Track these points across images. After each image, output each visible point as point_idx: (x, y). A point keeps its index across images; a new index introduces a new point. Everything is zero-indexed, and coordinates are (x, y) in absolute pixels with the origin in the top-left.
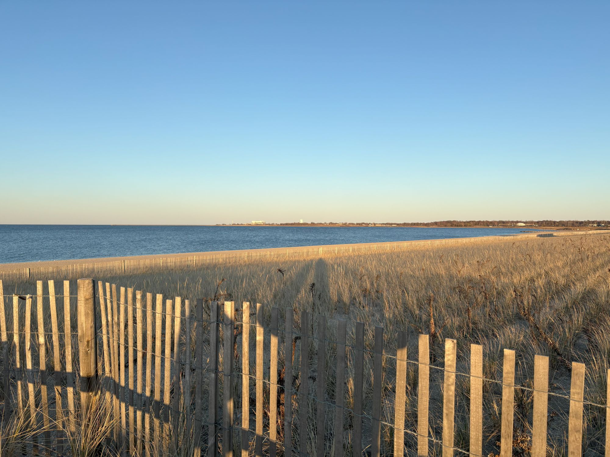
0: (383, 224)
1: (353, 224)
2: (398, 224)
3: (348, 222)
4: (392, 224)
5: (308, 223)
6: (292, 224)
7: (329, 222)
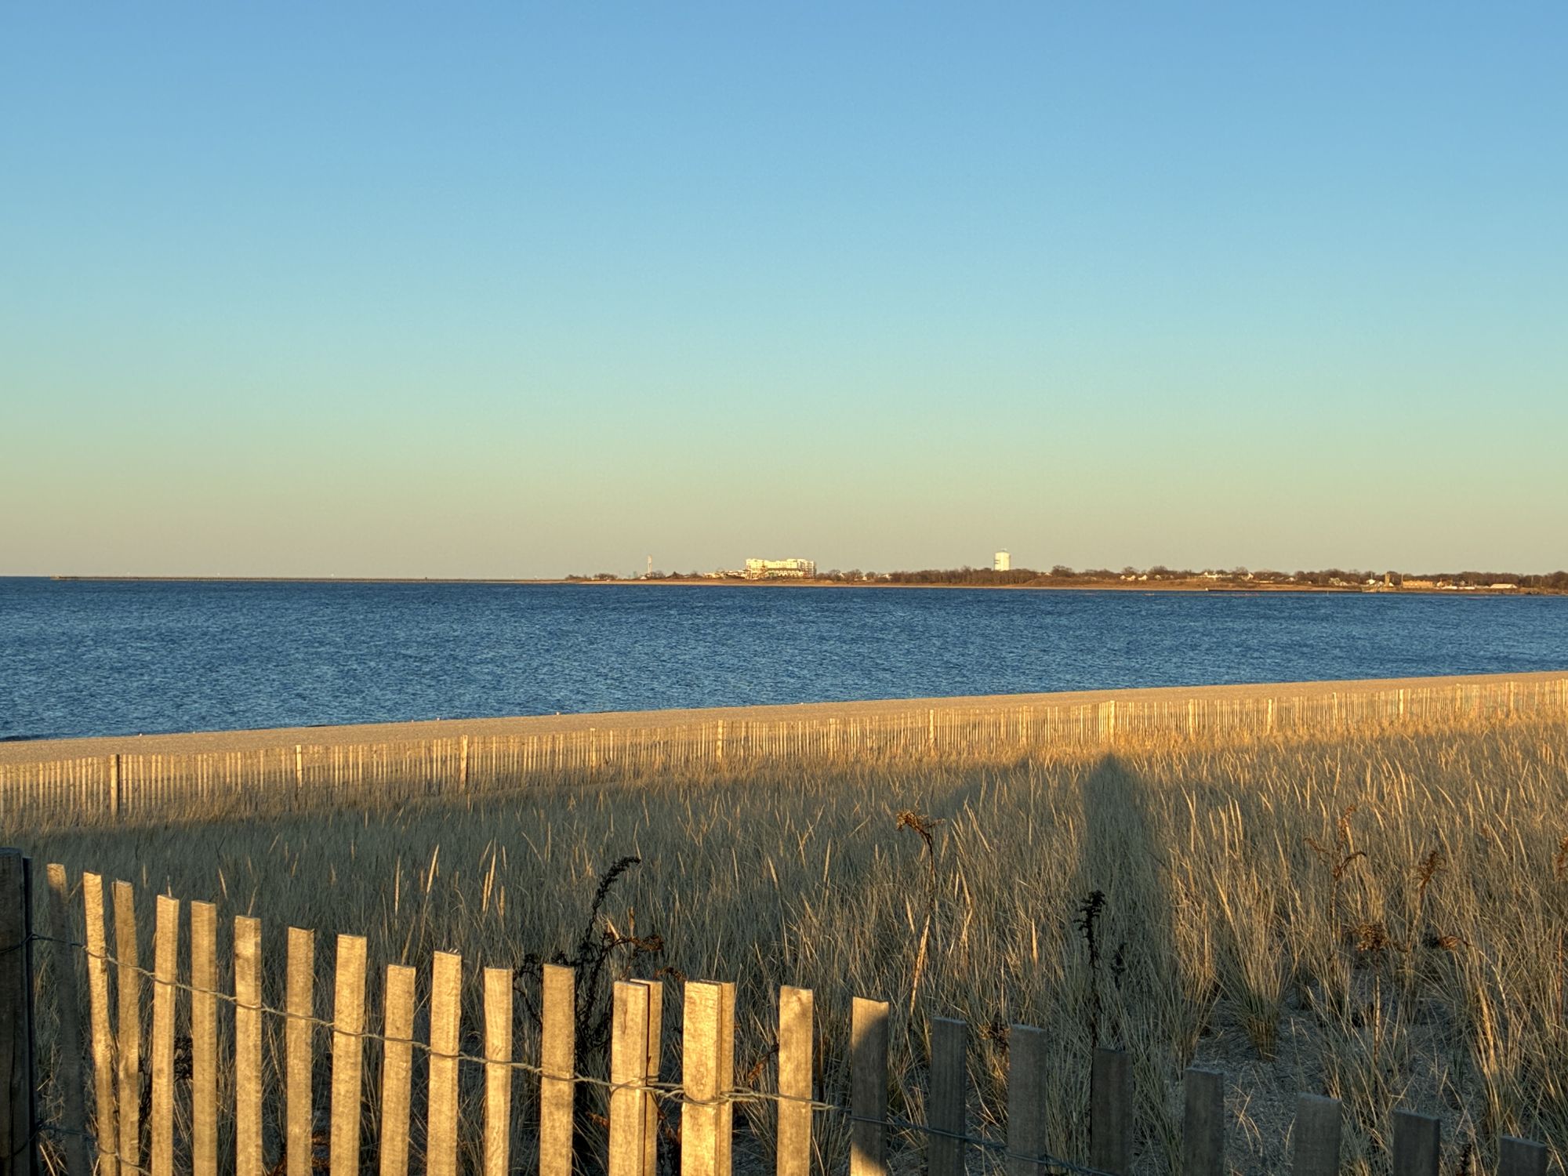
0: (1444, 578)
1: (1278, 577)
2: (1522, 581)
3: (1252, 569)
4: (1490, 579)
5: (1039, 570)
6: (952, 577)
7: (1148, 569)
